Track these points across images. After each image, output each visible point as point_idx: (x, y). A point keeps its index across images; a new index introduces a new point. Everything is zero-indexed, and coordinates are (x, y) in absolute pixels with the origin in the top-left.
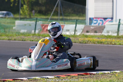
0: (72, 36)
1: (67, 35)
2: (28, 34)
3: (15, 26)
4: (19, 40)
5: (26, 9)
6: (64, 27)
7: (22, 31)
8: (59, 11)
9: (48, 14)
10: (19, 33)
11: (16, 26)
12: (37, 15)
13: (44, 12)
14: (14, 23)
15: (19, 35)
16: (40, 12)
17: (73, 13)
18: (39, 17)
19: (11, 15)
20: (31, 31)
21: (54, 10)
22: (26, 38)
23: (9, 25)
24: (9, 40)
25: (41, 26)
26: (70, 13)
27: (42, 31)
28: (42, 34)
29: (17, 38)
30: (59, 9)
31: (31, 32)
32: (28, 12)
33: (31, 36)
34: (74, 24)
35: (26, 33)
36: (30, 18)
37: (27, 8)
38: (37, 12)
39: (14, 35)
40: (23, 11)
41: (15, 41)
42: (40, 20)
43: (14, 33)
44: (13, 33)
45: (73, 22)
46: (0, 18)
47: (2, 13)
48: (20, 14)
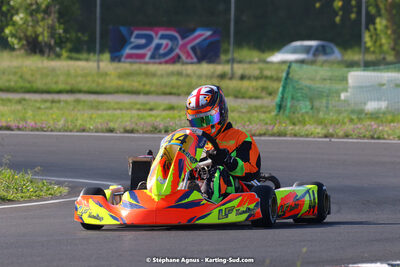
2: (389, 117)
3: (345, 90)
4: (359, 138)
5: (386, 34)
7: (371, 106)
10: (361, 112)
11: (349, 90)
14: (345, 79)
15: (360, 119)
19: (333, 52)
22: (383, 131)
23: (327, 85)
24: (326, 136)
29: (353, 130)
32: (391, 40)
35: (384, 113)
36: (398, 63)
37: (386, 27)
39: (344, 118)
40: (374, 37)
43: (345, 114)
44: (339, 112)
46: (298, 65)
47: (302, 46)
48: (363, 49)
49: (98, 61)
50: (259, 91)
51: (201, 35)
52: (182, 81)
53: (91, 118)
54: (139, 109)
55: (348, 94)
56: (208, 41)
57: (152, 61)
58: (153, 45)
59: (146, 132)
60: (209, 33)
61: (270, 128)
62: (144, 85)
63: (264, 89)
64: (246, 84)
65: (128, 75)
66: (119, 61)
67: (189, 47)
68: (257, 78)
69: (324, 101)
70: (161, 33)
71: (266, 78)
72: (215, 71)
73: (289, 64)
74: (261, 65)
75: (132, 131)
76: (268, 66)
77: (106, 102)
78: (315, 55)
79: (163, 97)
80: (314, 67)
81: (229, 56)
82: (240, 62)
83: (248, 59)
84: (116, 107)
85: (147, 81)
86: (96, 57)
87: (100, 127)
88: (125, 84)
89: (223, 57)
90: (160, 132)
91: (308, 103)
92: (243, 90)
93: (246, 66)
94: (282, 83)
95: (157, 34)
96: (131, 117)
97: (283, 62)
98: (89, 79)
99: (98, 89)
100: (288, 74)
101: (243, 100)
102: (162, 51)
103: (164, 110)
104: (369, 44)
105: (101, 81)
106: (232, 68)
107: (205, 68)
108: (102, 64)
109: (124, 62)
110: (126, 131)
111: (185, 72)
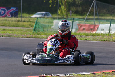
0: (107, 35)
1: (102, 34)
5: (64, 10)
6: (99, 27)
8: (94, 12)
9: (84, 14)
12: (74, 14)
13: (80, 12)
14: (52, 22)
16: (77, 13)
17: (107, 13)
18: (76, 17)
19: (49, 15)
21: (90, 10)
23: (48, 24)
25: (77, 26)
26: (104, 13)
27: (79, 31)
28: (78, 33)
30: (94, 9)
32: (66, 12)
34: (108, 24)
37: (64, 8)
38: (74, 12)
39: (52, 33)
40: (61, 11)
42: (77, 20)
44: (51, 32)
45: (108, 21)
46: (40, 18)
47: (41, 13)
48: (58, 14)
50: (29, 26)
51: (12, 10)
52: (7, 22)
55: (54, 27)
56: (15, 11)
60: (15, 9)
61: (32, 36)
63: (30, 25)
64: (25, 23)
67: (9, 13)
68: (28, 22)
69: (47, 29)
70: (1, 9)
71: (31, 22)
72: (16, 20)
73: (38, 18)
74: (30, 18)
76: (31, 18)
78: (44, 16)
79: (2, 27)
80: (44, 19)
81: (20, 16)
82: (23, 17)
83: (25, 16)
89: (19, 16)
90: (1, 36)
91: (42, 29)
92: (24, 25)
93: (25, 18)
94: (35, 23)
97: (36, 17)
100: (37, 21)
101: (25, 28)
102: (1, 14)
103: (2, 30)
104: (59, 13)
106: (21, 19)
107: (14, 19)
111: (8, 20)
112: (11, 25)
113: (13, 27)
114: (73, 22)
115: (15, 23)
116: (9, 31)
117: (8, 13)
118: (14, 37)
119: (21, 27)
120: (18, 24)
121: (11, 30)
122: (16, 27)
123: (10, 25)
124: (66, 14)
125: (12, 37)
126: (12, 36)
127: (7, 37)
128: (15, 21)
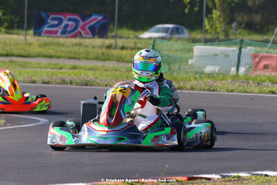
2: (221, 77)
3: (191, 58)
4: (201, 90)
5: (219, 21)
7: (209, 69)
9: (268, 30)
10: (202, 73)
11: (194, 58)
12: (243, 31)
13: (258, 27)
14: (191, 50)
15: (201, 78)
16: (250, 27)
18: (247, 37)
19: (183, 33)
20: (230, 69)
22: (217, 85)
23: (179, 54)
25: (251, 58)
27: (255, 70)
28: (253, 76)
29: (197, 85)
31: (229, 71)
32: (222, 25)
33: (229, 80)
35: (217, 74)
36: (227, 40)
37: (220, 16)
38: (243, 26)
39: (191, 77)
40: (211, 23)
41: (192, 92)
42: (250, 45)
43: (191, 74)
44: (187, 73)
46: (160, 40)
47: (163, 28)
48: (204, 31)
49: (26, 35)
51: (95, 19)
52: (82, 49)
53: (20, 73)
54: (52, 68)
55: (193, 61)
57: (62, 35)
58: (63, 25)
59: (58, 83)
60: (100, 18)
62: (57, 52)
64: (124, 52)
65: (45, 45)
66: (40, 35)
67: (87, 27)
68: (132, 49)
69: (178, 65)
70: (68, 17)
71: (139, 48)
72: (104, 44)
73: (155, 39)
74: (136, 40)
75: (48, 83)
76: (140, 41)
77: (30, 63)
78: (171, 34)
79: (69, 60)
80: (171, 42)
81: (114, 34)
82: (121, 38)
83: (126, 36)
84: (37, 66)
85: (58, 49)
86: (24, 32)
87: (26, 79)
88: (44, 51)
89: (110, 34)
90: (67, 83)
91: (166, 66)
92: (123, 57)
93: (126, 40)
95: (65, 17)
96: (48, 74)
97: (150, 38)
98: (19, 47)
99: (25, 54)
100: (154, 46)
101: (123, 64)
102: (69, 29)
103: (70, 69)
104: (208, 27)
105: (27, 48)
106: (116, 42)
107: (98, 41)
108: (28, 37)
109: (44, 36)
110: (44, 83)
111: (83, 43)
112: (91, 56)
113: (96, 61)
114: (240, 50)
115: (100, 51)
116: (86, 70)
117: (83, 28)
118: (98, 85)
119: (115, 62)
120: (108, 54)
121: (90, 69)
122: (104, 60)
123: (88, 57)
124: (224, 31)
125: (93, 85)
126: (94, 83)
127: (82, 85)
128: (101, 47)
